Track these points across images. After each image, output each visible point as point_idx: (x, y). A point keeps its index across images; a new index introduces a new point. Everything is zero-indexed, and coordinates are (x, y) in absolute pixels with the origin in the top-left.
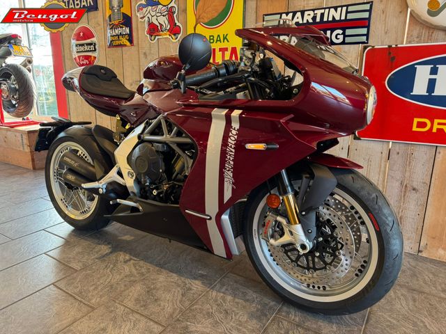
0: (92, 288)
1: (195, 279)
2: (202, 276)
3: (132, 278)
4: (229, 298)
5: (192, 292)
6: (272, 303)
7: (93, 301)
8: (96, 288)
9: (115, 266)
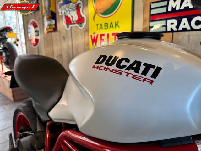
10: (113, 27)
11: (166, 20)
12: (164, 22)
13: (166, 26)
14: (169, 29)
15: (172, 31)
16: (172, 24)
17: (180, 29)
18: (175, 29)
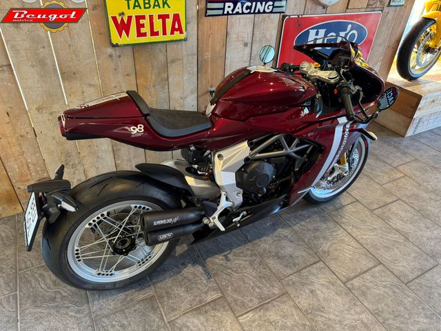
0: (258, 290)
1: (275, 230)
2: (273, 225)
3: (256, 262)
4: (303, 223)
5: (290, 236)
6: (315, 209)
7: (276, 292)
8: (259, 287)
9: (229, 269)
10: (158, 5)
11: (225, 2)
12: (223, 4)
13: (224, 9)
14: (225, 12)
15: (228, 14)
16: (229, 7)
17: (234, 12)
18: (230, 12)
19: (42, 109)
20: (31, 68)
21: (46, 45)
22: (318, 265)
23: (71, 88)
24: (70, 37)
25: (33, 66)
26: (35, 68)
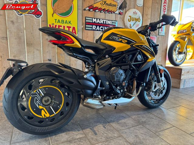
10: (67, 23)
11: (92, 25)
12: (92, 26)
13: (92, 28)
14: (93, 29)
15: (94, 30)
16: (94, 27)
17: (96, 30)
18: (95, 29)
19: (16, 57)
20: (15, 40)
21: (23, 32)
22: (139, 126)
23: (29, 50)
24: (32, 30)
25: (16, 39)
26: (17, 40)
